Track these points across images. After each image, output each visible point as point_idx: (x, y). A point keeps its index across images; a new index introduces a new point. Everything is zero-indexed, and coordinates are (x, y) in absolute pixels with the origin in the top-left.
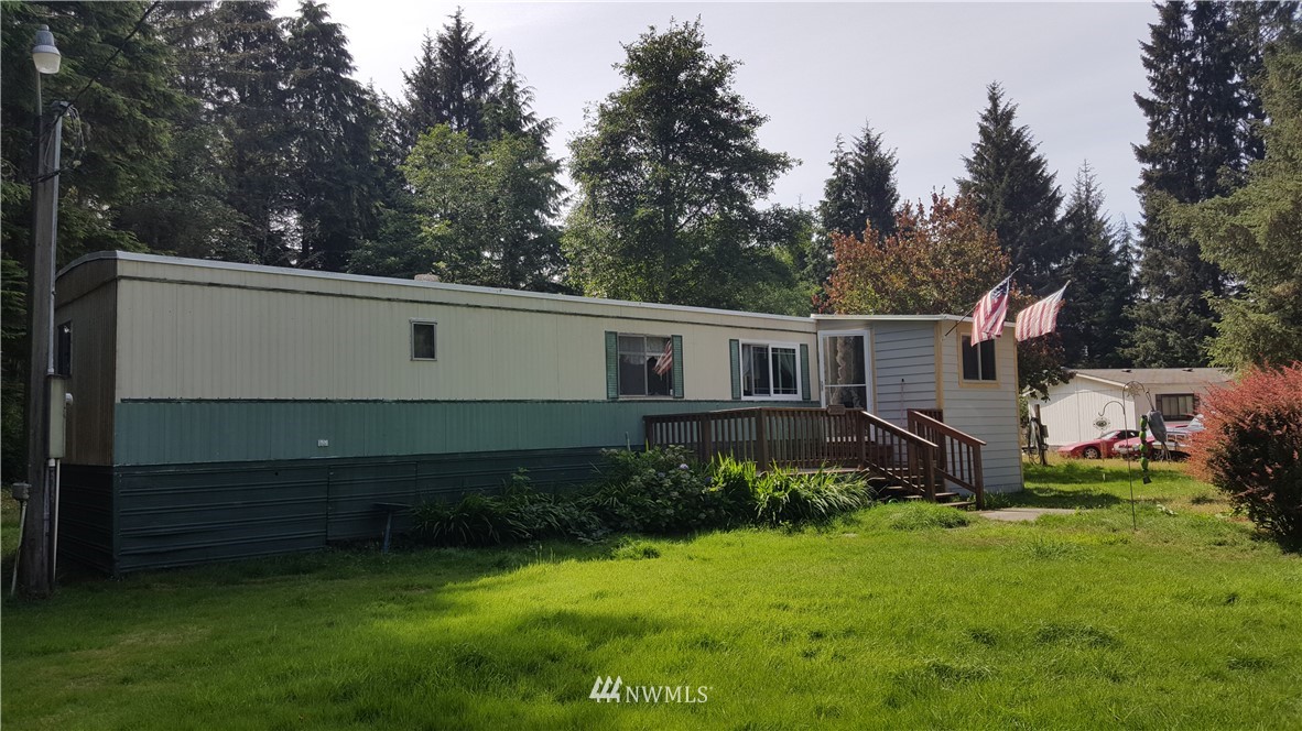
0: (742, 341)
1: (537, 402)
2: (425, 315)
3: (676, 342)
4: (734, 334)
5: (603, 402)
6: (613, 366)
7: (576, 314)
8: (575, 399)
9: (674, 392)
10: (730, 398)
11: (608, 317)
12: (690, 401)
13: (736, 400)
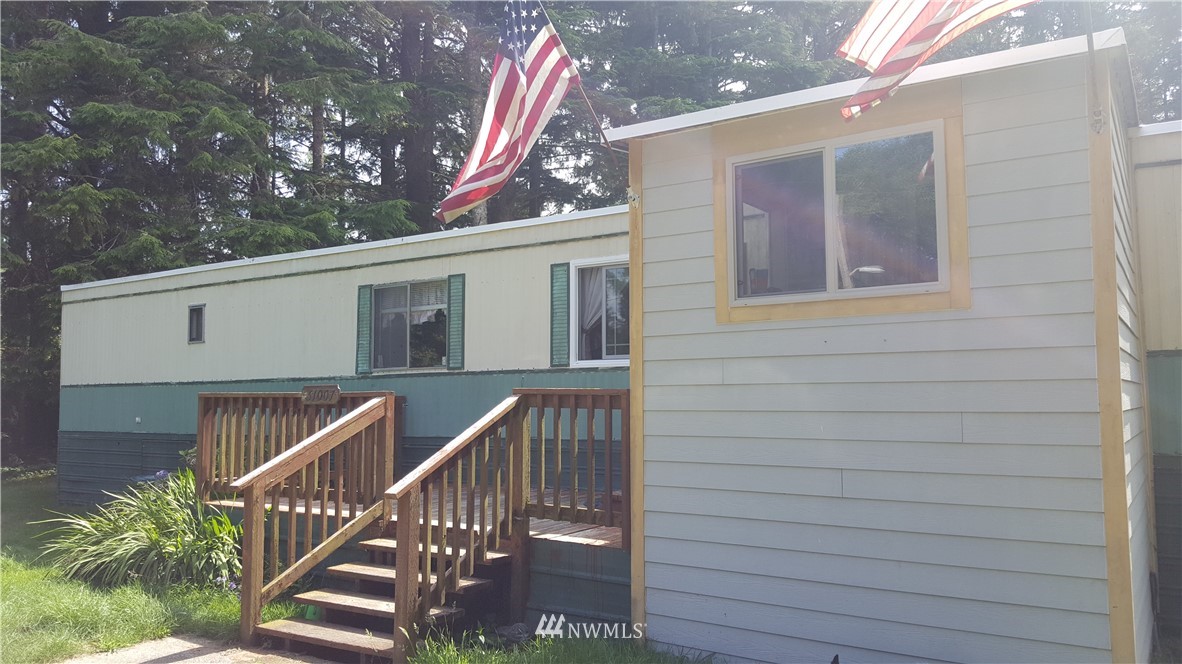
0: (575, 264)
1: (283, 380)
2: (196, 298)
3: (456, 285)
4: (558, 255)
5: (352, 378)
6: (366, 331)
7: (326, 271)
8: (320, 376)
9: (448, 361)
10: (546, 365)
11: (360, 267)
12: (473, 373)
13: (559, 367)
